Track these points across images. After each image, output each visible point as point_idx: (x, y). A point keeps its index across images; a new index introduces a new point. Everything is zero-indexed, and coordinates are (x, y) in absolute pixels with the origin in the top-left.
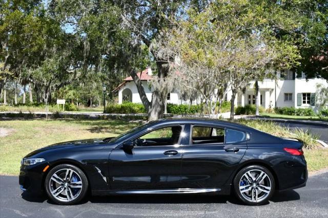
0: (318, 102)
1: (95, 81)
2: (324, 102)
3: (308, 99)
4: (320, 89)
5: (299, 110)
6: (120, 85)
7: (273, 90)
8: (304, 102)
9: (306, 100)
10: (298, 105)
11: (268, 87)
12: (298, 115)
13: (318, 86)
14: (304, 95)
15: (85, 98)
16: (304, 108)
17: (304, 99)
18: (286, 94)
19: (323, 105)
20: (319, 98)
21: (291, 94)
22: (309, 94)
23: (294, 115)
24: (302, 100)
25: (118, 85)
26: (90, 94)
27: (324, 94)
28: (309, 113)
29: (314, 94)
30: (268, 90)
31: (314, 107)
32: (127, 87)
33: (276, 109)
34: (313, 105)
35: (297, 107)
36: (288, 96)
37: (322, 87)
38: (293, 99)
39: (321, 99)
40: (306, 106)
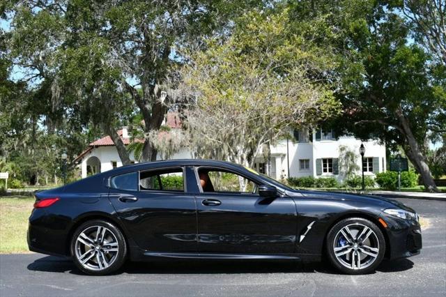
0: (343, 170)
1: (50, 146)
2: (351, 169)
3: (330, 166)
4: (344, 152)
5: (320, 181)
6: (83, 152)
7: (284, 155)
8: (325, 171)
9: (328, 168)
10: (318, 175)
11: (279, 152)
12: (318, 187)
13: (342, 149)
14: (325, 160)
15: (28, 174)
16: (326, 178)
17: (325, 166)
18: (301, 161)
19: (349, 173)
20: (343, 164)
21: (307, 161)
22: (330, 160)
23: (313, 187)
24: (323, 168)
25: (81, 152)
26: (36, 168)
27: (350, 159)
28: (332, 183)
29: (337, 160)
30: (278, 155)
31: (337, 176)
32: (93, 154)
33: (290, 180)
34: (336, 173)
35: (316, 177)
36: (305, 163)
37: (347, 150)
38: (310, 166)
39: (346, 165)
40: (327, 175)
